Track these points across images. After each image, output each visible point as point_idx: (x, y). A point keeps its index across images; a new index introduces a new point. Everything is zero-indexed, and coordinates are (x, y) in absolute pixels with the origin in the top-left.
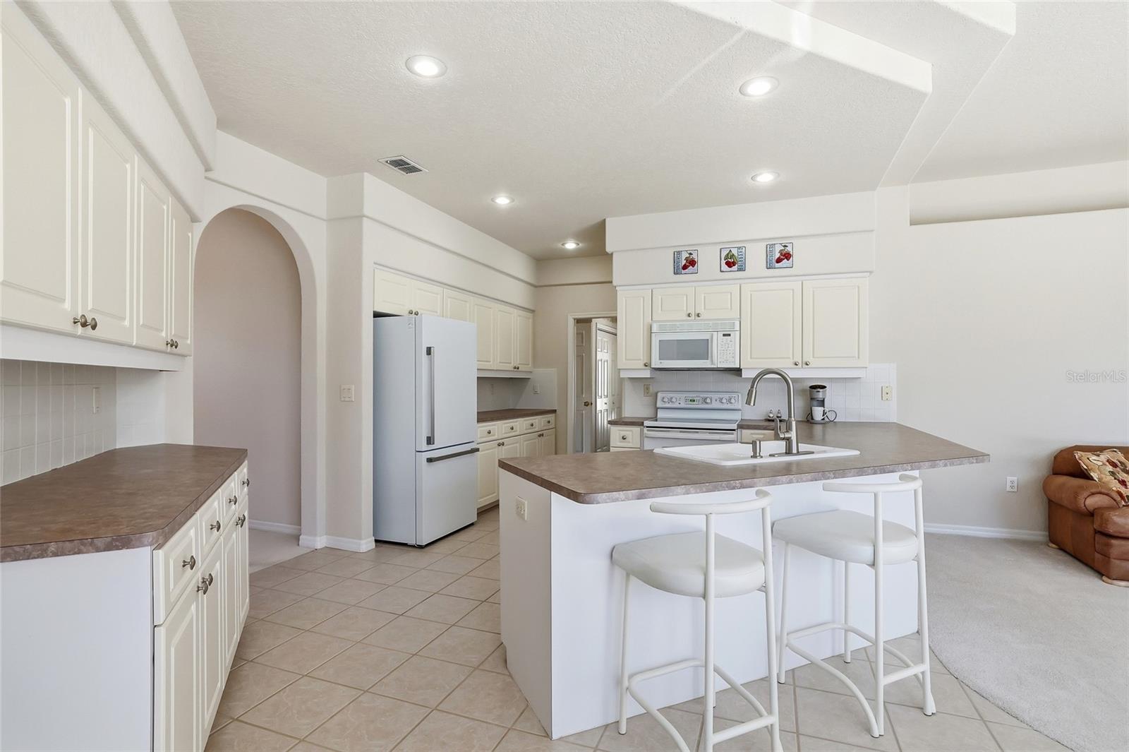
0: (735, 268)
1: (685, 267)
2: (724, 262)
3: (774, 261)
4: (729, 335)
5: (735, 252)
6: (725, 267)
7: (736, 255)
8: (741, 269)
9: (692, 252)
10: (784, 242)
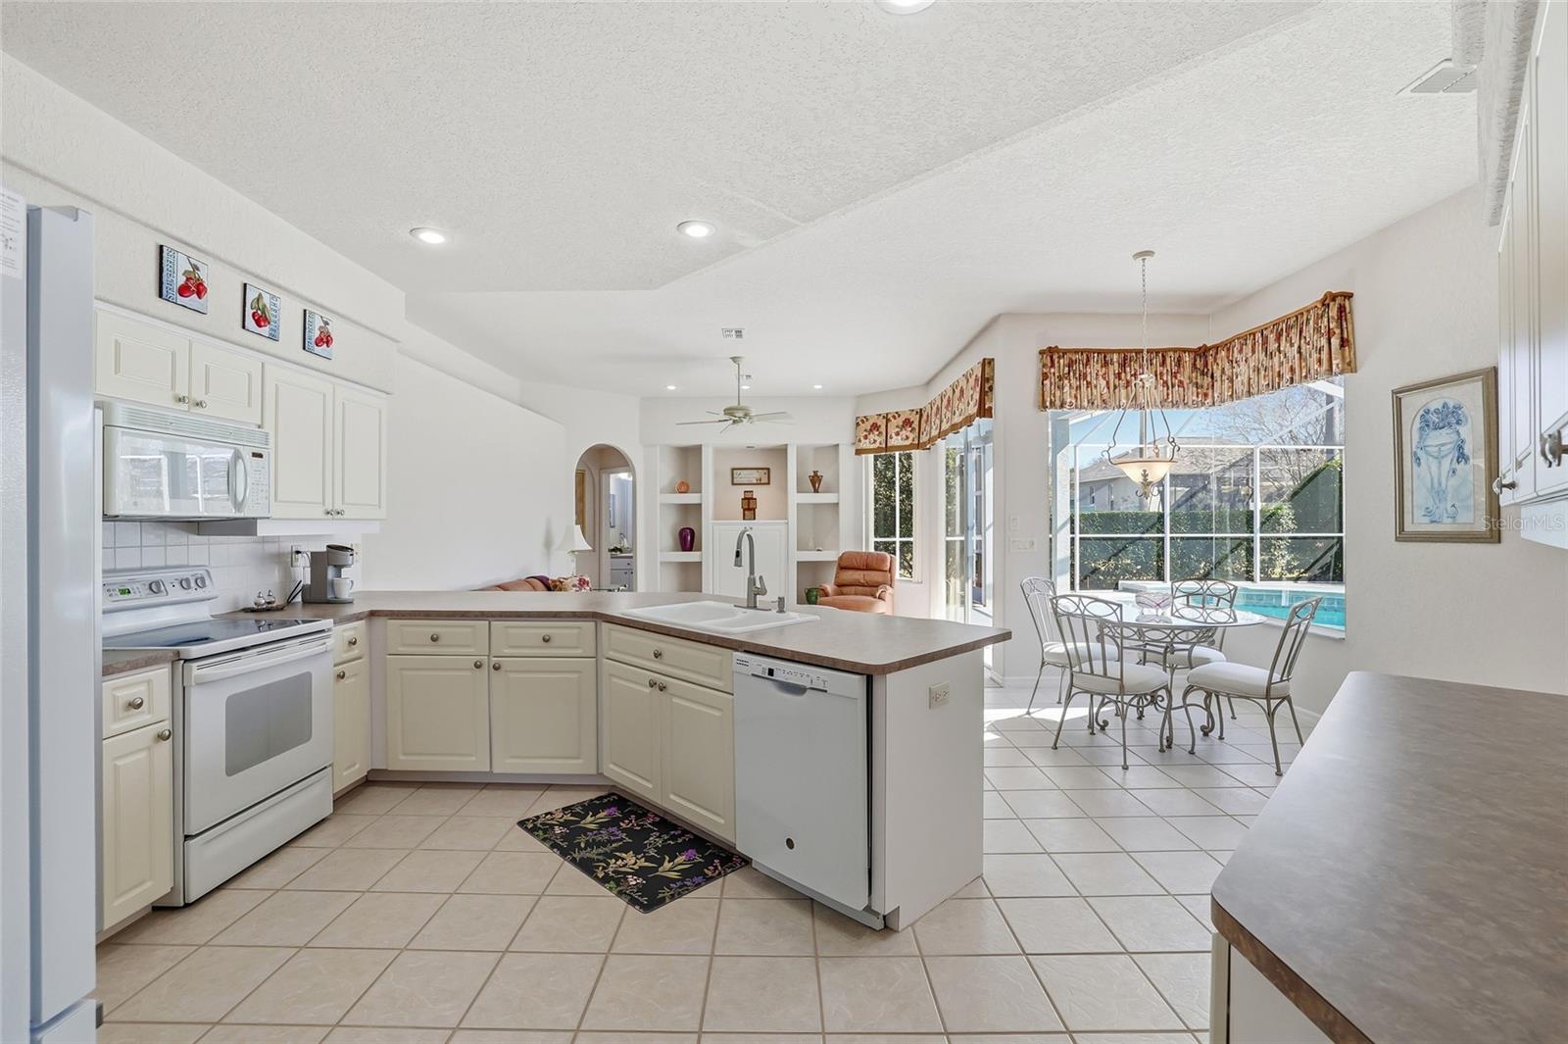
0: (265, 330)
1: (184, 291)
2: (249, 312)
3: (313, 340)
4: (260, 456)
5: (266, 300)
6: (250, 323)
7: (268, 306)
8: (273, 337)
9: (199, 265)
10: (327, 316)
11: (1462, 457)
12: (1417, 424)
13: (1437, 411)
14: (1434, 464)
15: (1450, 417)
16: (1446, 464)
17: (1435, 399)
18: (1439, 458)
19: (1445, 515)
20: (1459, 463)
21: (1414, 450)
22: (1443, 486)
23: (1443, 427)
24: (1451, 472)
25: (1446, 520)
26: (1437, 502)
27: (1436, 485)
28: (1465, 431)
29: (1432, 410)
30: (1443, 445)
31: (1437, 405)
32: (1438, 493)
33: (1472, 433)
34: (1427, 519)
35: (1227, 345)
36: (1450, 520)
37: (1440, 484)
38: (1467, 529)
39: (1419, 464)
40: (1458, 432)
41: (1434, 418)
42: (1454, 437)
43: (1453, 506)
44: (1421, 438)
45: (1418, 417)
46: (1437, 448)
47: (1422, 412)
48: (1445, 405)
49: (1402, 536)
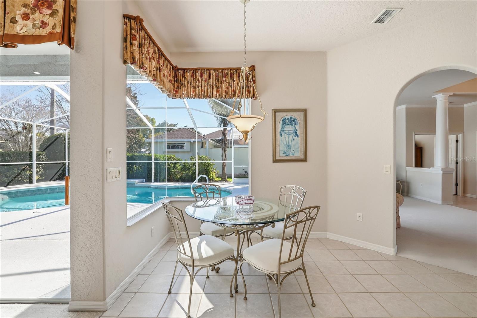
11: (296, 135)
12: (281, 122)
13: (288, 119)
14: (287, 136)
15: (293, 122)
16: (291, 137)
17: (288, 116)
18: (289, 135)
19: (291, 153)
20: (295, 137)
21: (280, 131)
22: (290, 144)
23: (290, 125)
24: (293, 140)
25: (291, 155)
26: (288, 149)
27: (288, 143)
28: (297, 127)
29: (287, 118)
30: (290, 131)
31: (289, 117)
32: (289, 146)
33: (299, 128)
34: (284, 155)
35: (193, 71)
36: (292, 155)
37: (289, 143)
38: (298, 158)
39: (282, 136)
40: (295, 127)
41: (287, 121)
42: (294, 128)
43: (293, 150)
44: (282, 128)
45: (282, 120)
46: (288, 132)
47: (283, 119)
48: (291, 118)
49: (276, 161)
